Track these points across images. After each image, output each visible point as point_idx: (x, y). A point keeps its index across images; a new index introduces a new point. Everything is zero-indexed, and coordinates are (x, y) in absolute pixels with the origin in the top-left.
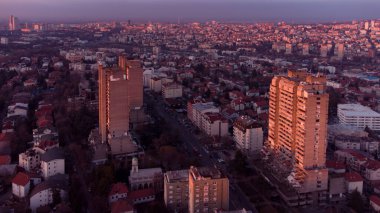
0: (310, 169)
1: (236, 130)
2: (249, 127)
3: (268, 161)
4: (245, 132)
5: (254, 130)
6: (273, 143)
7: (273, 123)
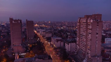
0: (93, 56)
1: (66, 44)
2: (70, 42)
3: (76, 55)
4: (68, 44)
5: (72, 44)
6: (78, 47)
7: (78, 38)
